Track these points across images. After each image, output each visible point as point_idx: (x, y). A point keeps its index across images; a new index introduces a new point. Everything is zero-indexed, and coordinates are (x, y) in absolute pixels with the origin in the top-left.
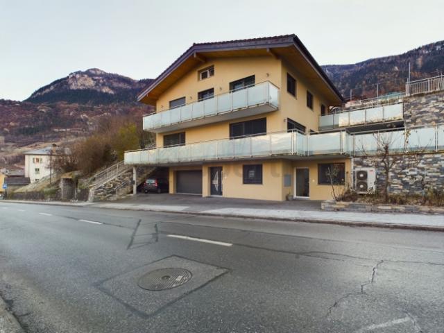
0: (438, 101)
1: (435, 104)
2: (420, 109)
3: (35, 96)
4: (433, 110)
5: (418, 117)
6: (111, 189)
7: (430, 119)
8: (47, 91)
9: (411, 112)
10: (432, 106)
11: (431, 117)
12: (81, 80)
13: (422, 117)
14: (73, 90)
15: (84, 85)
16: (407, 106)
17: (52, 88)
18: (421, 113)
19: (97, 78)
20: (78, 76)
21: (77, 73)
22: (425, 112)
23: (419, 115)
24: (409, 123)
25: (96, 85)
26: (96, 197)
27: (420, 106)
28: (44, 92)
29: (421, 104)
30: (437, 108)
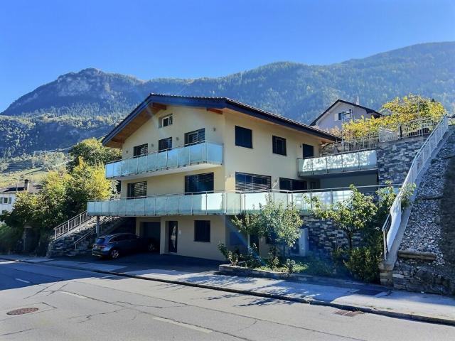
0: (407, 150)
1: (406, 153)
2: (391, 157)
3: (14, 108)
4: (403, 158)
5: (391, 166)
6: (72, 242)
7: (402, 169)
8: (30, 99)
9: (384, 161)
10: (402, 154)
11: (403, 167)
12: (73, 84)
13: (394, 166)
14: (62, 97)
15: (77, 91)
16: (380, 152)
17: (35, 96)
18: (393, 162)
19: (93, 81)
20: (69, 79)
21: (68, 75)
22: (396, 161)
23: (391, 164)
24: (382, 172)
25: (92, 89)
26: (54, 252)
27: (392, 154)
28: (26, 102)
29: (392, 152)
30: (407, 157)
